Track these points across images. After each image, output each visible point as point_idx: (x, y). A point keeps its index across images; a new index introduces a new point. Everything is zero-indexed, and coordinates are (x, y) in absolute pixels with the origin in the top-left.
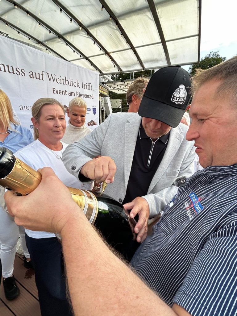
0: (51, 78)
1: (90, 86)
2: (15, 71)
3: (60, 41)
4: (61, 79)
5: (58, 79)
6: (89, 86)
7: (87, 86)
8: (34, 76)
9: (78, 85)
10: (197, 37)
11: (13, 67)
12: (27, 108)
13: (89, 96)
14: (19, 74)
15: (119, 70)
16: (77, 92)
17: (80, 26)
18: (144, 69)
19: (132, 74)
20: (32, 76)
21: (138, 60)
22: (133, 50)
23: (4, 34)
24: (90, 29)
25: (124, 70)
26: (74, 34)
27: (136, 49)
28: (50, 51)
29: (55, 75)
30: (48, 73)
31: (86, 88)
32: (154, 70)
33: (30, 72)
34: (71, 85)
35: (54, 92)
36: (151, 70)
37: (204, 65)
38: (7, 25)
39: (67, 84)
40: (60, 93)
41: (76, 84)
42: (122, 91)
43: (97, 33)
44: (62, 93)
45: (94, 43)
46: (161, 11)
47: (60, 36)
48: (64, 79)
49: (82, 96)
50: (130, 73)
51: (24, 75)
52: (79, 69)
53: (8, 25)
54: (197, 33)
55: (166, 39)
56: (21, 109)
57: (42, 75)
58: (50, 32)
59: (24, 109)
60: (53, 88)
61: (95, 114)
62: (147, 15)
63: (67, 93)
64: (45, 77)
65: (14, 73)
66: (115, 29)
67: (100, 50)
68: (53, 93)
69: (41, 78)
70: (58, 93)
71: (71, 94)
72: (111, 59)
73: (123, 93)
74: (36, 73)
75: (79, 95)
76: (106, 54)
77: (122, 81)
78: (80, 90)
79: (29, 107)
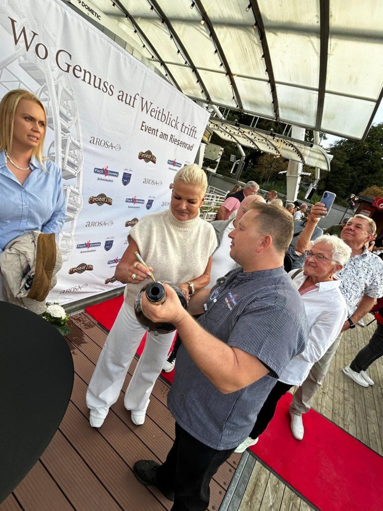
0: (145, 106)
1: (194, 131)
2: (102, 86)
3: (163, 26)
4: (157, 111)
5: (153, 110)
6: (192, 131)
7: (190, 130)
8: (124, 99)
9: (176, 125)
10: (374, 104)
11: (100, 80)
12: (100, 142)
13: (188, 146)
14: (105, 90)
15: (237, 107)
16: (172, 135)
17: (204, 19)
18: (276, 119)
19: (256, 118)
20: (120, 98)
21: (273, 102)
22: (271, 84)
23: (94, 14)
24: (217, 28)
25: (246, 108)
27: (276, 85)
28: (140, 35)
29: (151, 103)
30: (142, 98)
31: (186, 132)
32: (291, 126)
33: (120, 92)
34: (168, 123)
35: (143, 128)
36: (286, 125)
37: (373, 136)
39: (163, 120)
40: (150, 131)
41: (174, 124)
42: (230, 137)
43: (225, 37)
44: (151, 132)
45: (216, 52)
46: (336, 44)
47: (165, 20)
48: (161, 111)
49: (177, 143)
50: (253, 117)
51: (111, 93)
52: (185, 101)
54: (376, 97)
55: (327, 88)
56: (92, 142)
57: (135, 98)
58: (152, 8)
59: (95, 142)
60: (143, 122)
62: (312, 42)
63: (159, 134)
64: (138, 103)
65: (99, 89)
66: (255, 43)
67: (221, 65)
68: (141, 129)
69: (131, 104)
70: (147, 130)
71: (164, 136)
72: (231, 84)
73: (231, 140)
74: (127, 95)
75: (173, 140)
76: (227, 75)
77: (236, 125)
78: (176, 133)
79: (103, 142)
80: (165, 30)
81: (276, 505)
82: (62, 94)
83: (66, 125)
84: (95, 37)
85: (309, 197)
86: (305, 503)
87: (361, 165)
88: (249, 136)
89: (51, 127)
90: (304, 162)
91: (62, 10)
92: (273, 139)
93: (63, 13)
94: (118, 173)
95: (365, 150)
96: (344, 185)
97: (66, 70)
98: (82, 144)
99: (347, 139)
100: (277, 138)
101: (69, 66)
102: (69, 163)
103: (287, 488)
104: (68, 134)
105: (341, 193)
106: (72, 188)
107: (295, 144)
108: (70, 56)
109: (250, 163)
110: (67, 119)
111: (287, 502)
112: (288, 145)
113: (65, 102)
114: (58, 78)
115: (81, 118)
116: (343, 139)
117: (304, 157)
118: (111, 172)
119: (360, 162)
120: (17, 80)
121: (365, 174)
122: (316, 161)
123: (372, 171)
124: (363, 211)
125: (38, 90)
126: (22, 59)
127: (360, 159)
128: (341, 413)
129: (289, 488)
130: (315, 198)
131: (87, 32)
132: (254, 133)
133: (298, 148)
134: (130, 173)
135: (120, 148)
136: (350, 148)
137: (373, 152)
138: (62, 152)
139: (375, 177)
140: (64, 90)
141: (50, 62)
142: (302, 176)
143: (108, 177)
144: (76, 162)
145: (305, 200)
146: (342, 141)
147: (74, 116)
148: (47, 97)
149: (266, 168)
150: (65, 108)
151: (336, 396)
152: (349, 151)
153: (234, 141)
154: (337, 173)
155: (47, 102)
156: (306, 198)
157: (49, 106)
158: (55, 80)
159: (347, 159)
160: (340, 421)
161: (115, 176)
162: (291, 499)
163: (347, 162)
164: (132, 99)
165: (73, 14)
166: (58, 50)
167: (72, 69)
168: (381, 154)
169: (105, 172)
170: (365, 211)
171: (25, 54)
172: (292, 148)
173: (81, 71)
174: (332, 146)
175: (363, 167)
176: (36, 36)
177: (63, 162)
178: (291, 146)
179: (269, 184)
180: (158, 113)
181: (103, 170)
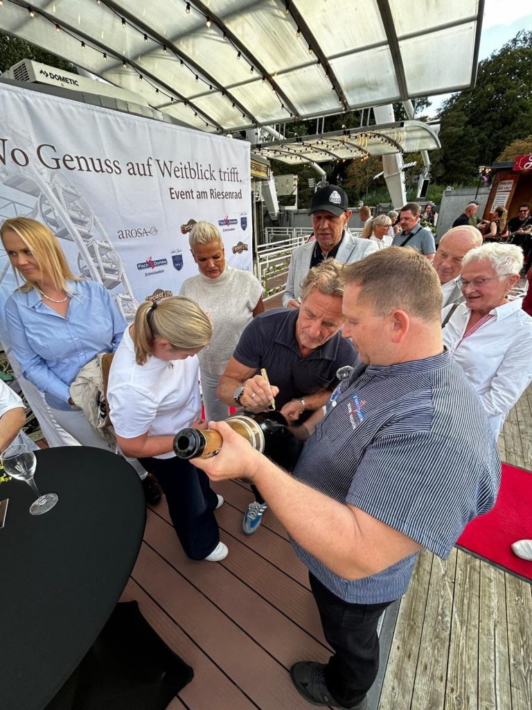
0: (165, 169)
2: (105, 167)
3: (167, 54)
4: (181, 168)
5: (176, 169)
6: (233, 175)
7: (230, 174)
8: (136, 172)
9: (211, 175)
10: (474, 24)
11: (99, 160)
12: (130, 234)
13: (234, 194)
14: (110, 171)
15: (291, 116)
16: (211, 190)
17: (208, 19)
18: (345, 110)
19: (321, 119)
20: (131, 171)
21: (333, 89)
22: (322, 64)
23: (69, 81)
25: (303, 112)
26: (195, 36)
27: (330, 62)
29: (171, 162)
30: (158, 161)
31: (227, 179)
33: (128, 165)
34: (200, 177)
35: (174, 196)
36: (363, 109)
38: (58, 30)
39: (193, 176)
40: (183, 197)
41: (208, 175)
42: (298, 158)
43: (243, 30)
44: (185, 196)
45: (239, 55)
47: (167, 44)
48: (187, 166)
49: (222, 196)
50: (316, 119)
51: (118, 171)
52: (211, 141)
53: (60, 28)
54: (474, 13)
55: (399, 34)
56: (121, 236)
57: (149, 165)
58: (146, 37)
59: (125, 236)
60: (171, 189)
61: (244, 228)
63: (195, 194)
64: (155, 169)
65: (103, 172)
66: (282, 18)
67: (252, 70)
68: (172, 198)
69: (147, 173)
70: (180, 197)
71: (202, 195)
72: (274, 89)
73: (301, 161)
74: (138, 164)
75: (215, 195)
76: (264, 79)
77: (298, 140)
78: (216, 185)
79: (134, 232)
80: (172, 58)
81: (449, 572)
82: (64, 197)
83: (85, 230)
84: (71, 112)
85: (423, 194)
86: (486, 564)
87: (490, 119)
88: (320, 147)
89: (70, 238)
90: (403, 151)
91: (19, 98)
92: (349, 137)
93: (22, 101)
94: (165, 260)
95: (489, 95)
96: (472, 158)
97: (56, 166)
98: (111, 244)
99: (459, 92)
100: (355, 135)
101: (57, 160)
102: (107, 270)
103: (460, 552)
104: (91, 239)
105: (470, 169)
106: (121, 295)
107: (383, 132)
108: (53, 147)
109: (339, 179)
110: (82, 223)
111: (462, 567)
112: (372, 138)
113: (72, 204)
114: (51, 181)
115: (98, 216)
116: (454, 94)
117: (400, 144)
118: (157, 261)
119: (487, 116)
120: (9, 202)
121: (497, 129)
122: (419, 141)
123: (507, 121)
124: (502, 184)
125: (37, 203)
126: (3, 176)
127: (486, 112)
128: (518, 450)
129: (463, 551)
130: (435, 191)
131: (59, 110)
132: (324, 141)
133: (388, 136)
134: (178, 254)
135: (156, 231)
136: (467, 103)
137: (503, 93)
138: (94, 261)
139: (514, 128)
140: (65, 191)
141: (35, 165)
142: (405, 170)
143: (156, 269)
144: (114, 266)
145: (418, 200)
146: (453, 98)
147: (89, 216)
148: (50, 207)
149: (360, 178)
150: (74, 211)
151: (507, 431)
152: (467, 107)
153: (305, 161)
154: (458, 144)
155: (52, 213)
156: (419, 196)
157: (56, 217)
158: (49, 184)
159: (467, 119)
160: (518, 459)
161: (162, 264)
162: (467, 562)
163: (468, 123)
164: (146, 167)
165: (33, 96)
166: (37, 147)
167: (62, 162)
168: (515, 91)
169: (151, 264)
170: (505, 181)
171: (4, 169)
172: (380, 139)
173: (72, 160)
174: (442, 111)
175: (494, 120)
176: (6, 142)
177: (100, 272)
178: (377, 137)
179: (370, 197)
180: (184, 170)
181: (147, 262)
